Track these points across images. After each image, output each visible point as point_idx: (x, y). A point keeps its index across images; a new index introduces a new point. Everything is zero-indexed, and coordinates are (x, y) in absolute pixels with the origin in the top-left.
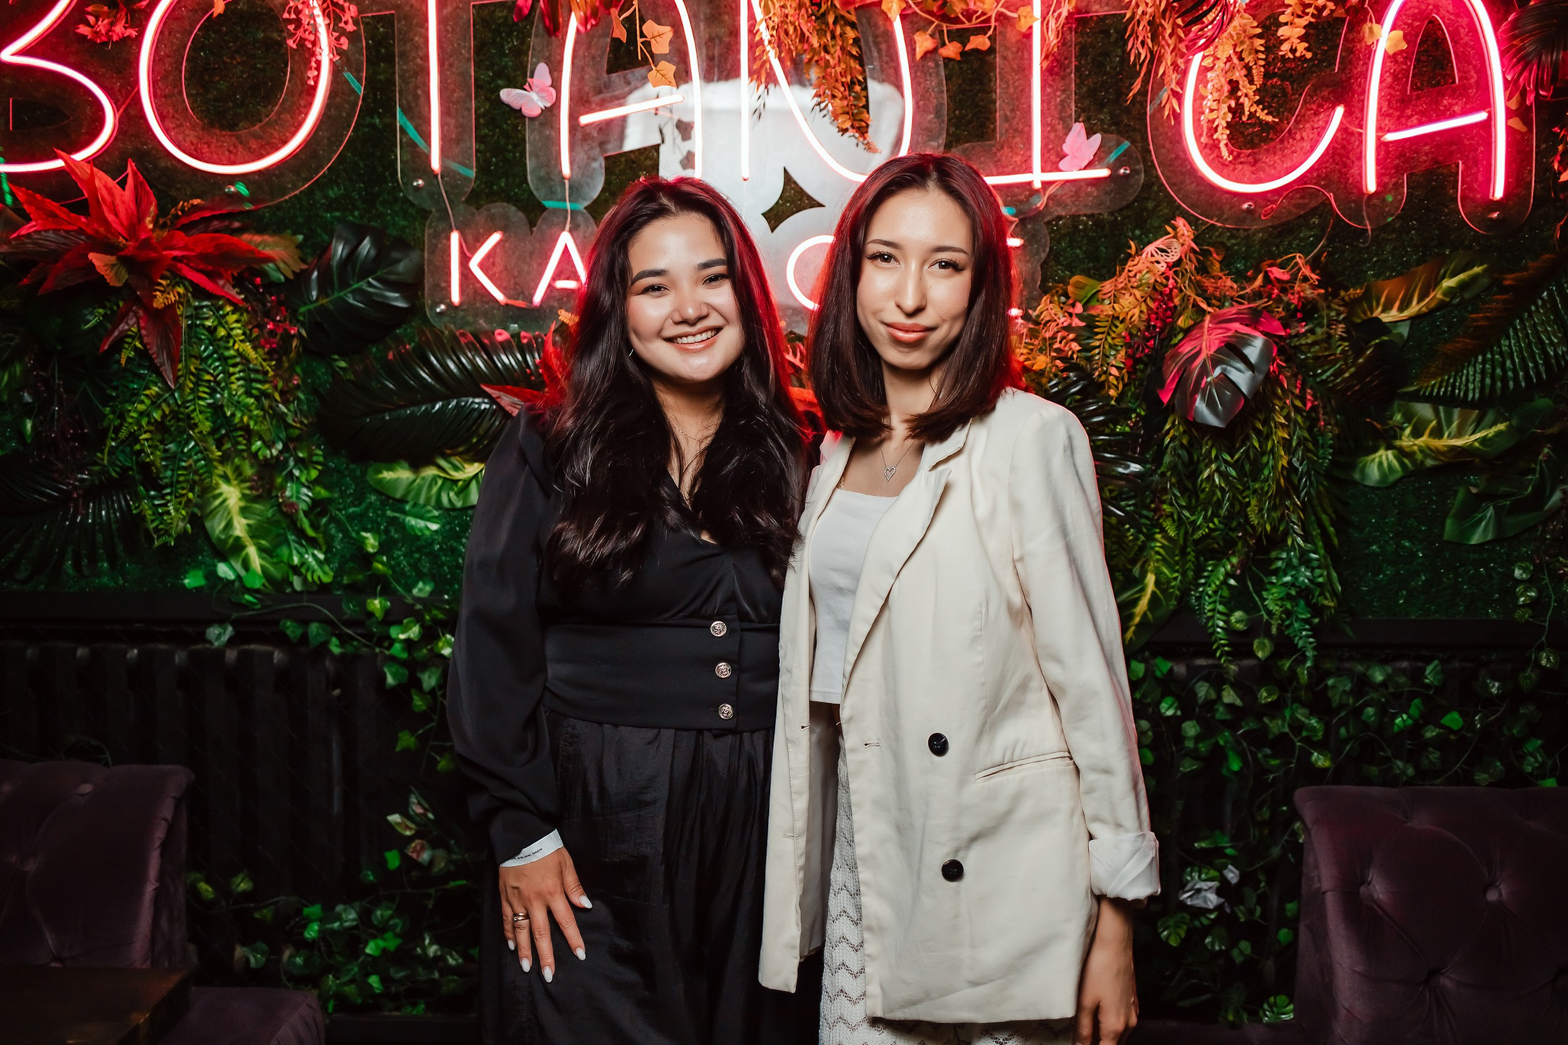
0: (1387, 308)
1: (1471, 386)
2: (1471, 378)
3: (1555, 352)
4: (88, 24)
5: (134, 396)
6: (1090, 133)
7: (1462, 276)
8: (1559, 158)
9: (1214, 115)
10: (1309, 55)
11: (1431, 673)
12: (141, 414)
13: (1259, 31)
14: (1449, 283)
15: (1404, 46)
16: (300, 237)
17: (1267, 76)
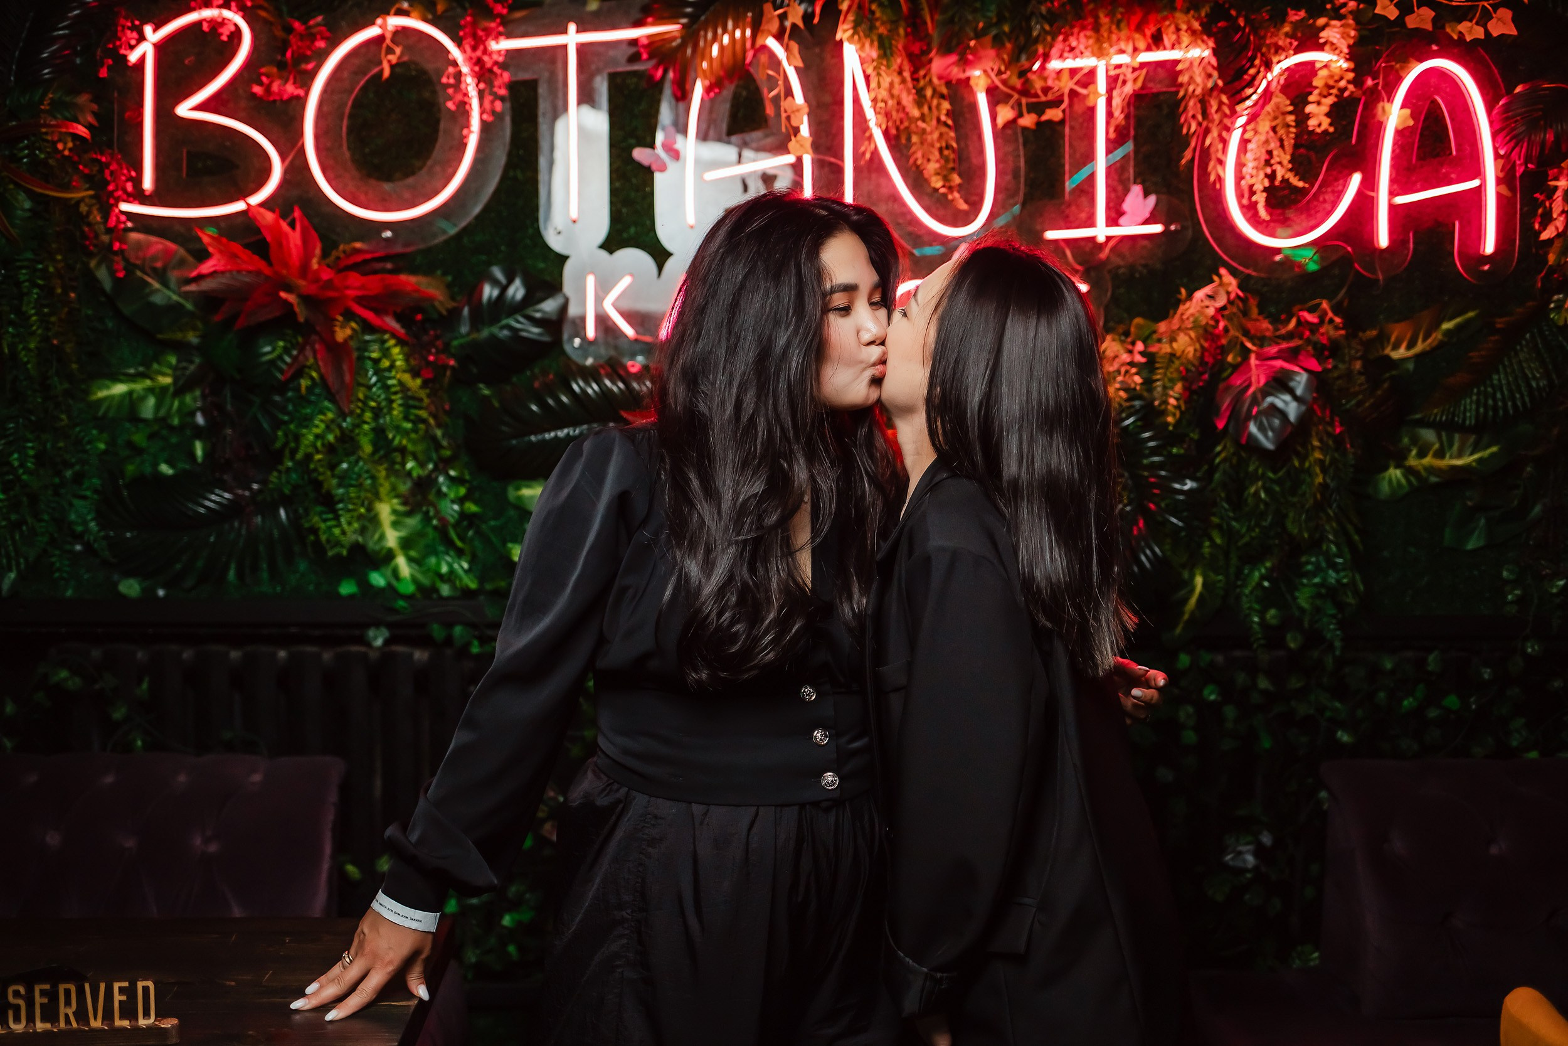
0: (1396, 347)
1: (1468, 414)
2: (1468, 407)
3: (1538, 385)
4: (261, 84)
5: (306, 422)
6: (1146, 194)
7: (1458, 320)
8: (1539, 220)
9: (1251, 181)
10: (1331, 130)
11: (1433, 661)
12: (317, 436)
13: (1291, 108)
14: (1447, 326)
15: (1411, 123)
16: (449, 278)
17: (1296, 146)
